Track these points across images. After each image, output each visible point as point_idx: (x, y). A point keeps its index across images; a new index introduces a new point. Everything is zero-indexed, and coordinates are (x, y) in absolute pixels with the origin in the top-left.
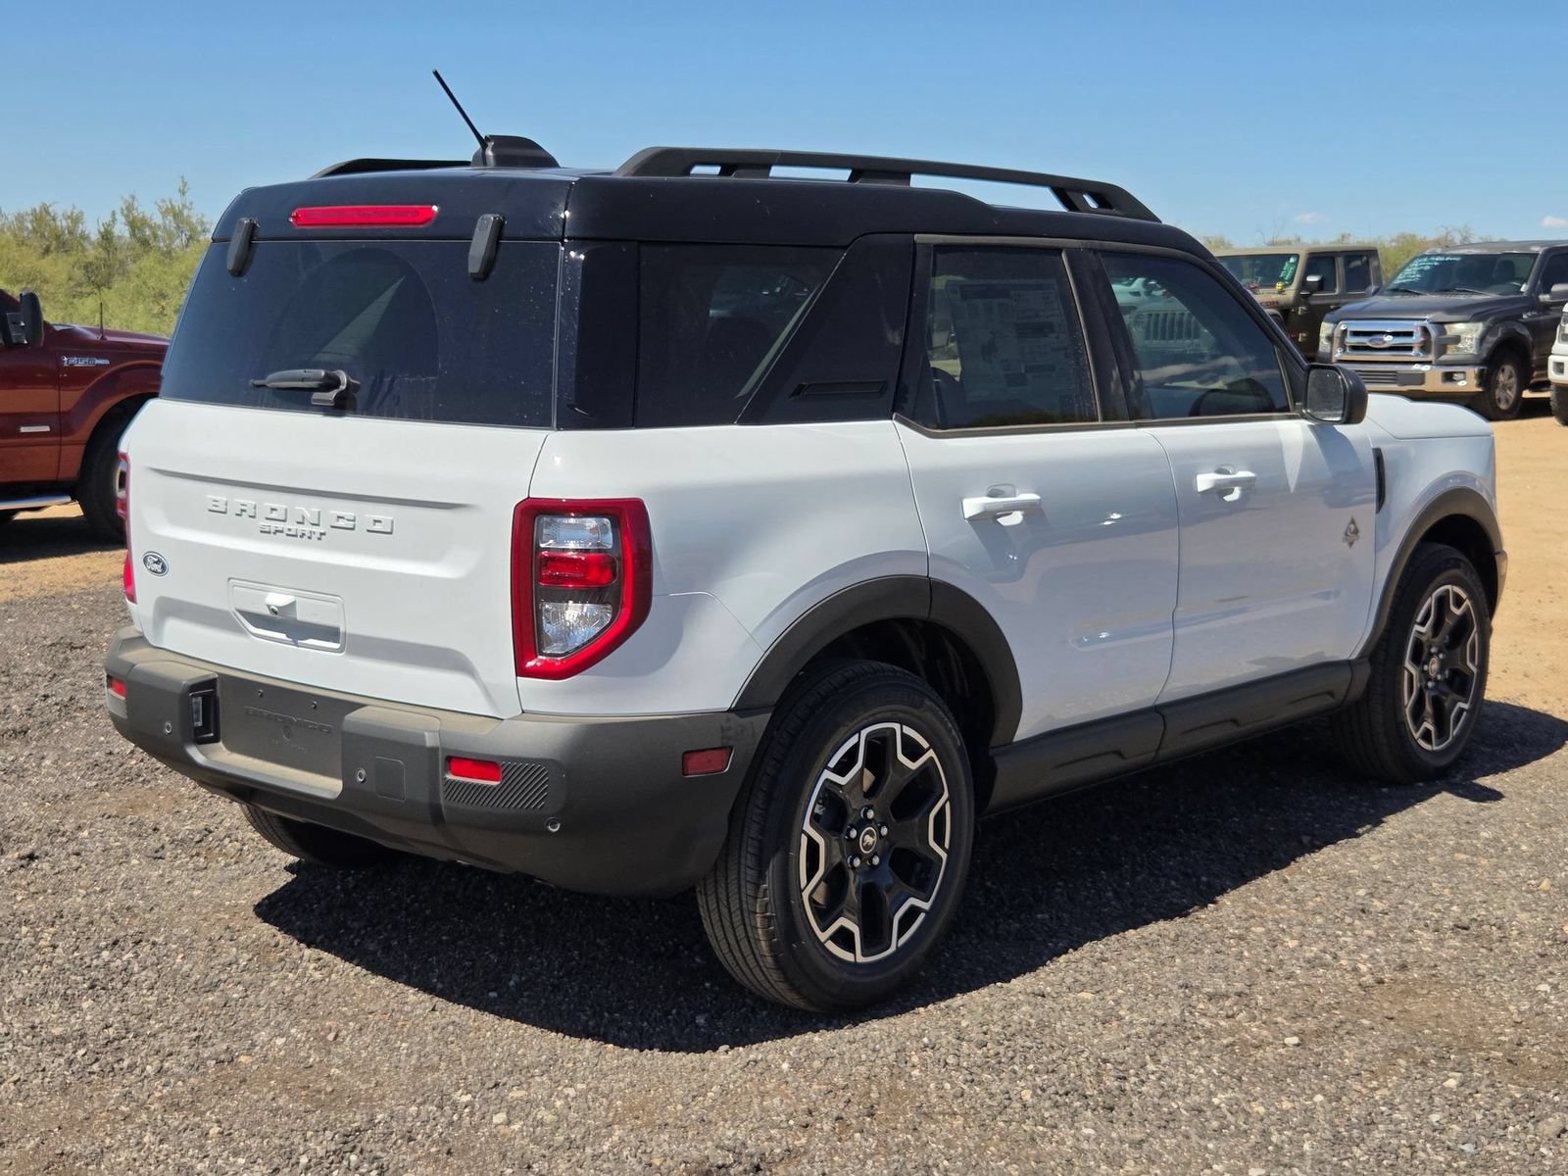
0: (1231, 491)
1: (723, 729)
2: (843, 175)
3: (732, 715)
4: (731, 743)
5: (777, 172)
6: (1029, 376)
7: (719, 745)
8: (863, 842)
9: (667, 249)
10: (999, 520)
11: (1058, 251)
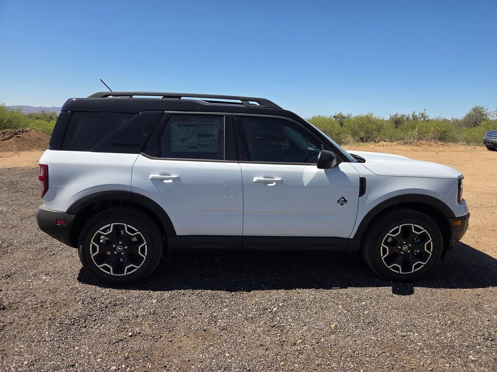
0: (273, 183)
1: (64, 216)
2: (160, 97)
3: (66, 214)
4: (66, 219)
5: (134, 97)
6: (198, 147)
7: (63, 219)
8: (117, 248)
9: (81, 113)
10: (164, 181)
11: (223, 116)
